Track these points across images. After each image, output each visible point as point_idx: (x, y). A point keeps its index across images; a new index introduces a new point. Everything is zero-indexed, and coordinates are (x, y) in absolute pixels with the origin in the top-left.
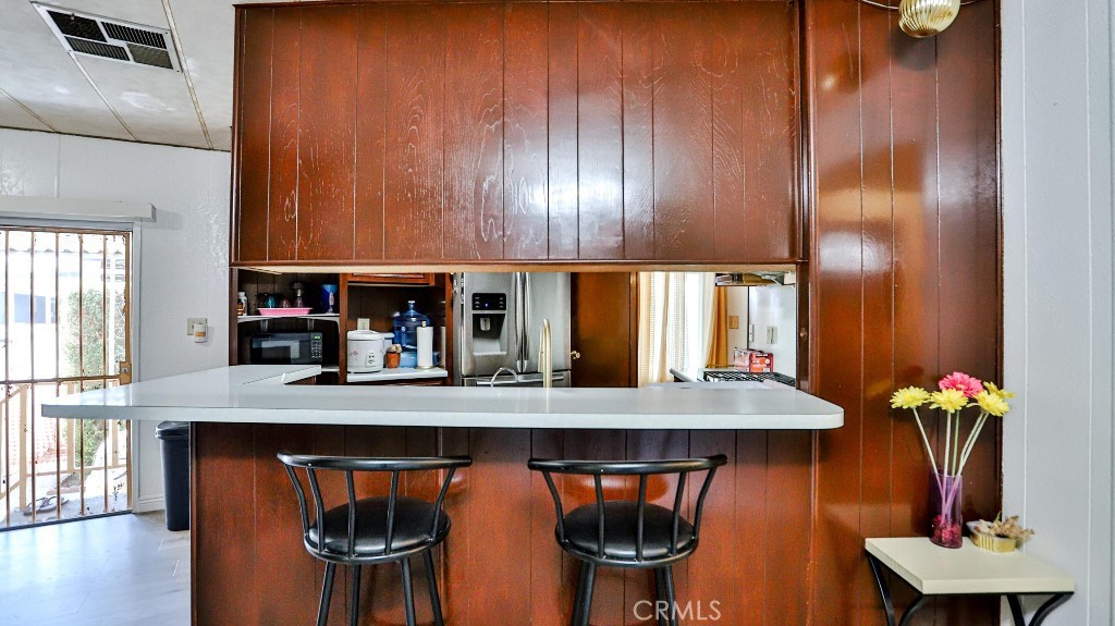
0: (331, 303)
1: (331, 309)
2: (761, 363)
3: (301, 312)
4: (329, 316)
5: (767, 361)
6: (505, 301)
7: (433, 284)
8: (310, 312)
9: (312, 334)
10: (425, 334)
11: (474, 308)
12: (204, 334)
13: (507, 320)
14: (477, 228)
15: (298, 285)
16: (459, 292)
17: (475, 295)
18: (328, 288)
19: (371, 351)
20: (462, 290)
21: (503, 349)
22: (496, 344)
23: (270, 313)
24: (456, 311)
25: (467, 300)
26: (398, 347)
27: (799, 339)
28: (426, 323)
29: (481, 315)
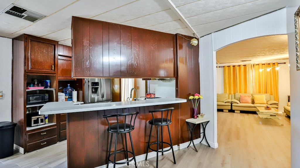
0: (49, 85)
1: (49, 87)
2: (153, 95)
3: (42, 88)
4: (48, 89)
7: (76, 80)
8: (44, 88)
9: (45, 94)
10: (75, 93)
11: (92, 86)
12: (2, 96)
13: (99, 89)
14: (127, 70)
15: (36, 80)
16: (87, 82)
17: (92, 83)
18: (48, 81)
19: (63, 98)
20: (89, 81)
21: (98, 95)
22: (96, 95)
23: (32, 89)
24: (86, 87)
25: (90, 84)
26: (67, 97)
27: (176, 90)
28: (74, 90)
29: (93, 88)
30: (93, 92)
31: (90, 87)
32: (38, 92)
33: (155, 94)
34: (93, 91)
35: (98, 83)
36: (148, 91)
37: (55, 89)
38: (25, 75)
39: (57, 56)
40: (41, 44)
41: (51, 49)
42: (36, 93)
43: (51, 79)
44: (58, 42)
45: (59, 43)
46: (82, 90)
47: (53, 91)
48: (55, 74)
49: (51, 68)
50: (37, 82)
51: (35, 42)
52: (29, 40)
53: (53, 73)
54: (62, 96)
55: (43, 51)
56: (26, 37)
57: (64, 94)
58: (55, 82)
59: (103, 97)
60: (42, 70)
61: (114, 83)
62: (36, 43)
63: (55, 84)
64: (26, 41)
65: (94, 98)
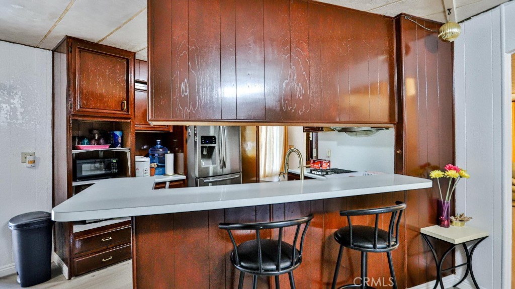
0: (120, 141)
1: (120, 145)
2: (327, 165)
3: (106, 148)
4: (119, 149)
5: (328, 164)
6: (215, 139)
7: (171, 131)
8: (110, 147)
9: (112, 159)
10: (169, 158)
11: (202, 143)
12: (34, 162)
13: (216, 149)
14: (281, 105)
15: (95, 132)
16: (192, 135)
17: (202, 137)
18: (118, 133)
19: (146, 167)
20: (195, 134)
21: (214, 163)
22: (210, 161)
23: (85, 148)
24: (190, 146)
25: (198, 139)
26: (155, 165)
27: (396, 154)
28: (169, 152)
29: (205, 147)
30: (203, 156)
31: (199, 145)
32: (101, 154)
33: (329, 162)
34: (205, 153)
35: (214, 137)
36: (314, 154)
37: (129, 149)
38: (70, 121)
39: (133, 83)
40: (100, 57)
41: (120, 68)
42: (98, 157)
43: (124, 130)
44: (135, 53)
45: (137, 57)
46: (182, 152)
47: (125, 153)
48: (129, 119)
49: (120, 106)
50: (98, 134)
51: (88, 54)
52: (77, 50)
53: (125, 116)
54: (143, 163)
55: (106, 72)
56: (70, 44)
57: (148, 159)
58: (130, 136)
59: (224, 165)
60: (104, 111)
61: (245, 139)
62: (91, 55)
63: (131, 139)
64: (71, 52)
65: (208, 168)
